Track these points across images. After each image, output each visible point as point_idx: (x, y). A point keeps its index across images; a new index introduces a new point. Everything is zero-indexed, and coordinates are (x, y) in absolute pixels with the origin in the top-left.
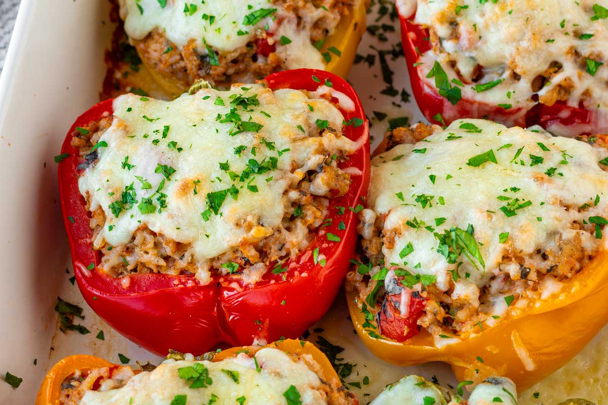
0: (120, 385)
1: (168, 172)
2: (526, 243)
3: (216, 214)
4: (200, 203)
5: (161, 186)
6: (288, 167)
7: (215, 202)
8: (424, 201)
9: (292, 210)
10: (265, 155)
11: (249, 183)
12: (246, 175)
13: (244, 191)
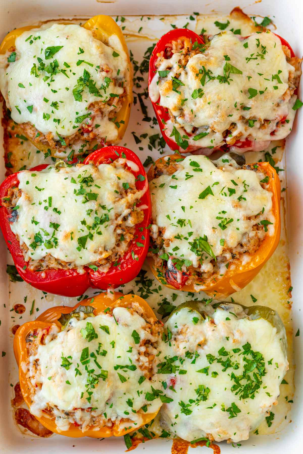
0: (54, 338)
1: (56, 226)
2: (232, 243)
3: (84, 248)
4: (75, 243)
5: (54, 234)
6: (114, 217)
7: (82, 242)
8: (181, 222)
9: (119, 238)
10: (102, 212)
11: (97, 231)
12: (95, 225)
13: (96, 236)
